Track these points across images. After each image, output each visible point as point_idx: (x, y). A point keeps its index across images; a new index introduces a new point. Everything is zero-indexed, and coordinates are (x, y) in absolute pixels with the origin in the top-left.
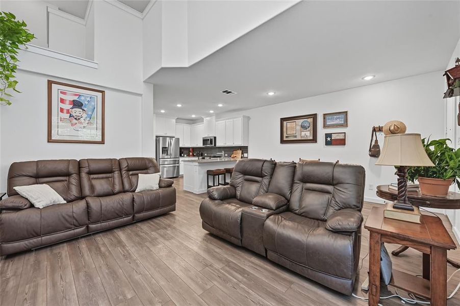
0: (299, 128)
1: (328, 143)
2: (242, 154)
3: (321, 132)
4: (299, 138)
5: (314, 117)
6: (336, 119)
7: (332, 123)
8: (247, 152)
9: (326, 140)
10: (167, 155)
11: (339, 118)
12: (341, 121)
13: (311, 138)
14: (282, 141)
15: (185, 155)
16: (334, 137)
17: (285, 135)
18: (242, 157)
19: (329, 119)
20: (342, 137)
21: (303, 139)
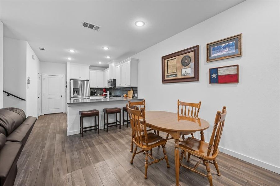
0: (179, 65)
1: (213, 81)
2: (133, 94)
3: (205, 68)
4: (179, 76)
5: (196, 49)
6: (224, 48)
7: (219, 54)
8: (137, 93)
9: (211, 77)
10: (78, 94)
11: (228, 46)
12: (232, 49)
13: (192, 75)
14: (164, 81)
15: (99, 95)
16: (221, 72)
17: (166, 74)
18: (133, 97)
19: (214, 50)
20: (232, 71)
21: (183, 77)
